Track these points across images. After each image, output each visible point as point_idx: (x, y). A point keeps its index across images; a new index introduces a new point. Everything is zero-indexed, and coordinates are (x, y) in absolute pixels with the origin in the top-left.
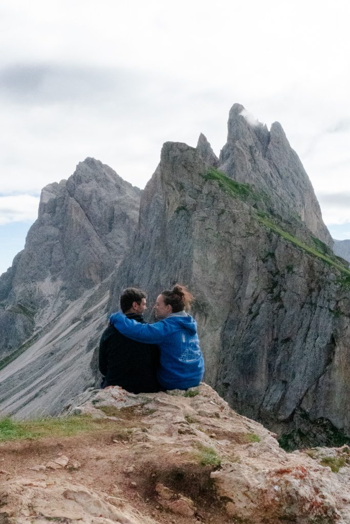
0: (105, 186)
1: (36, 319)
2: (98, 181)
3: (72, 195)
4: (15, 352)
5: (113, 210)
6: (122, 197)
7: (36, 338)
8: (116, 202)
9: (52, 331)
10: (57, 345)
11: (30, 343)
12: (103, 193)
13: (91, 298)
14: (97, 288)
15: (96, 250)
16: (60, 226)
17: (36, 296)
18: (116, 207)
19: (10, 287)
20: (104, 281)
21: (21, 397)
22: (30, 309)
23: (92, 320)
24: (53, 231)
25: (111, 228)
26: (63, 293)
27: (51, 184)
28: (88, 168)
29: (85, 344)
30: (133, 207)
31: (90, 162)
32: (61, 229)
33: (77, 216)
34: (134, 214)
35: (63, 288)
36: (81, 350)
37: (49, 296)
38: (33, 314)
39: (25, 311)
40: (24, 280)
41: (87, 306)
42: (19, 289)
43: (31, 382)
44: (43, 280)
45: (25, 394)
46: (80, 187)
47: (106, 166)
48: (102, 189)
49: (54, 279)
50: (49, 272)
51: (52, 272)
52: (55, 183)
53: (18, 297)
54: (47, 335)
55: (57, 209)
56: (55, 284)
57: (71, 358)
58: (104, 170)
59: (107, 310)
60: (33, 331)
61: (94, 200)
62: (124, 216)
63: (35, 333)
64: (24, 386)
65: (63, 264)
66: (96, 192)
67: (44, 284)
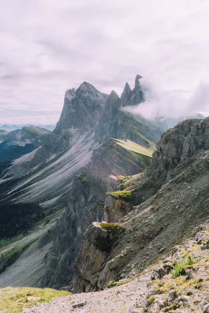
0: (92, 94)
1: (69, 141)
2: (89, 92)
3: (80, 98)
4: (64, 152)
5: (94, 103)
6: (98, 99)
7: (70, 147)
8: (96, 101)
9: (76, 145)
10: (78, 150)
11: (68, 149)
12: (91, 97)
13: (88, 135)
14: (90, 131)
15: (89, 118)
16: (76, 109)
17: (69, 134)
18: (96, 102)
19: (60, 130)
20: (92, 129)
21: (70, 164)
22: (67, 138)
23: (89, 142)
24: (74, 111)
25: (94, 110)
26: (78, 133)
27: (68, 90)
28: (85, 86)
29: (88, 149)
30: (102, 103)
31: (85, 83)
32: (76, 110)
33: (82, 106)
34: (103, 105)
35: (78, 131)
36: (87, 151)
37: (73, 134)
38: (68, 140)
39: (66, 138)
40: (64, 128)
41: (86, 137)
42: (63, 131)
43: (72, 160)
44: (71, 128)
45: (71, 163)
46: (83, 95)
47: (91, 85)
48: (91, 96)
49: (75, 128)
50: (73, 125)
51: (74, 125)
52: (70, 90)
53: (63, 134)
54: (74, 147)
55: (75, 102)
56: (75, 129)
57: (84, 153)
58: (90, 87)
59: (94, 139)
60: (69, 145)
61: (88, 100)
62: (99, 106)
63: (70, 146)
64: (70, 161)
65: (78, 123)
66: (89, 97)
67: (71, 130)
